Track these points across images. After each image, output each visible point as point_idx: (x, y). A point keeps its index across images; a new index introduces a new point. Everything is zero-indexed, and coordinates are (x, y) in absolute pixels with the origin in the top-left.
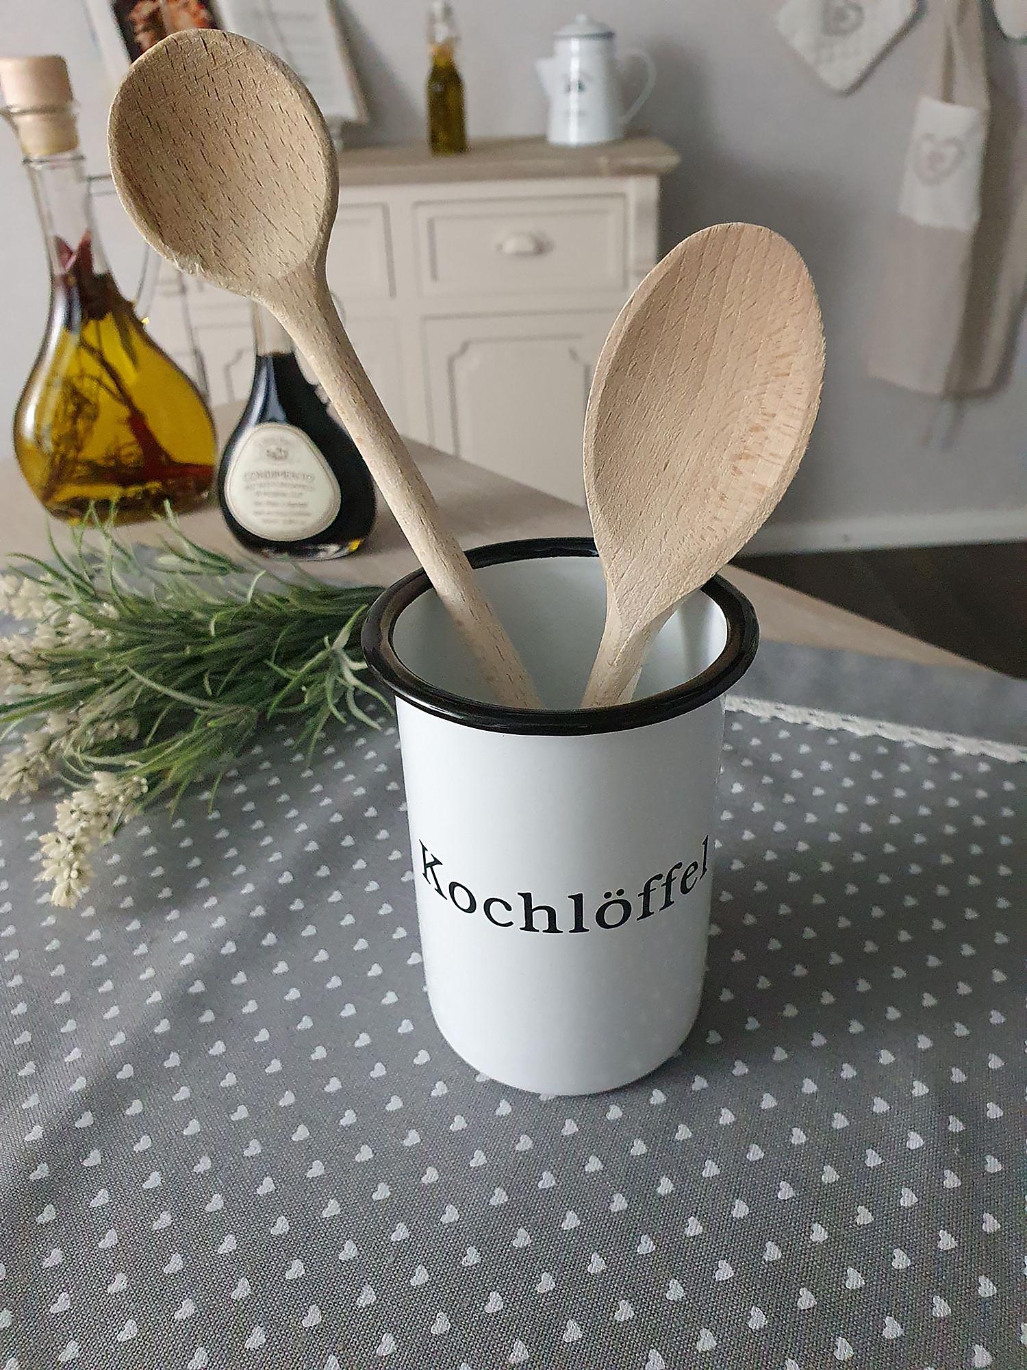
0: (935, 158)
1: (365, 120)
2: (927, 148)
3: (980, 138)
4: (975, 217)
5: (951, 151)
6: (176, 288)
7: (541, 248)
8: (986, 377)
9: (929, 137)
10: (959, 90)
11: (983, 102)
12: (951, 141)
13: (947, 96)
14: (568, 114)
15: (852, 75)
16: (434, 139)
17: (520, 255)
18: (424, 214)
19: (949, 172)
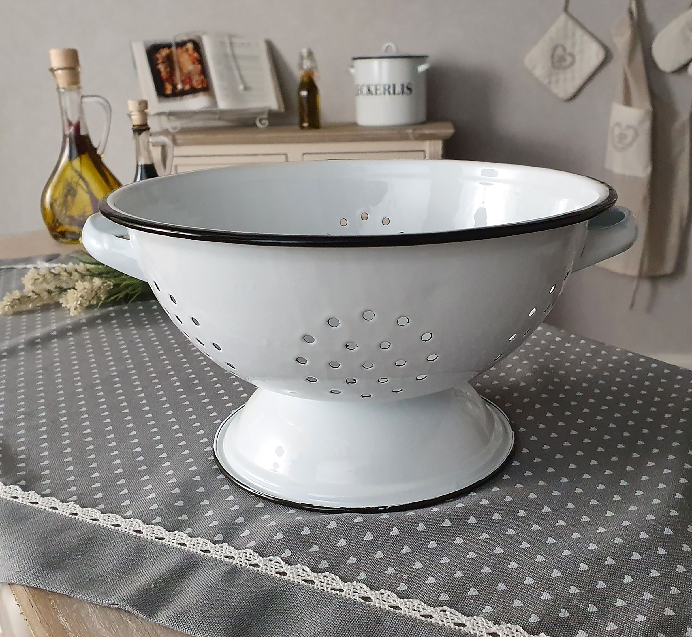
4: (649, 170)
10: (634, 100)
11: (648, 106)
13: (627, 103)
15: (571, 90)
19: (631, 144)
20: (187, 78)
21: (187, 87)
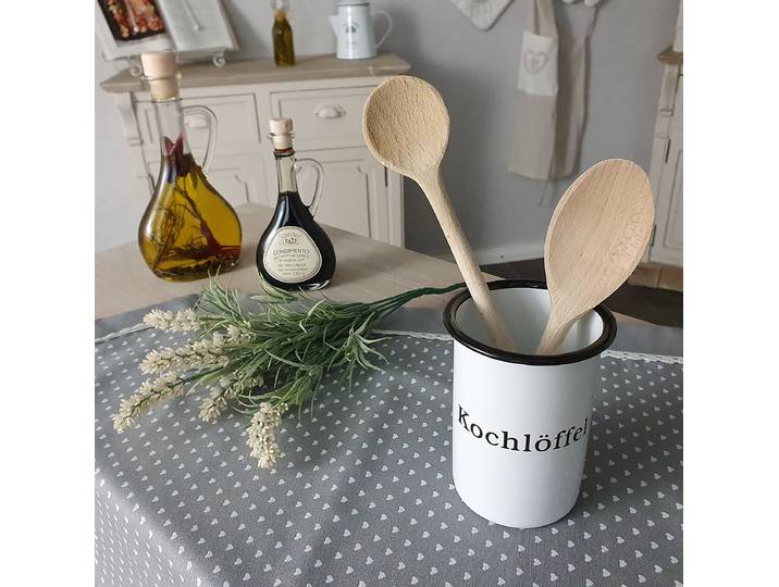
0: (535, 61)
1: (237, 48)
2: (530, 57)
3: (555, 51)
4: (556, 90)
5: (542, 58)
6: (138, 142)
7: (339, 115)
8: (569, 169)
9: (530, 51)
10: (542, 30)
11: (555, 35)
12: (541, 53)
13: (537, 32)
14: (348, 43)
15: (490, 22)
16: (277, 58)
17: (328, 118)
18: (275, 98)
19: (542, 68)
20: (142, 21)
21: (144, 30)
